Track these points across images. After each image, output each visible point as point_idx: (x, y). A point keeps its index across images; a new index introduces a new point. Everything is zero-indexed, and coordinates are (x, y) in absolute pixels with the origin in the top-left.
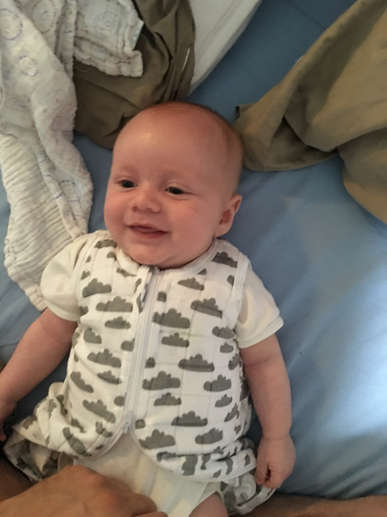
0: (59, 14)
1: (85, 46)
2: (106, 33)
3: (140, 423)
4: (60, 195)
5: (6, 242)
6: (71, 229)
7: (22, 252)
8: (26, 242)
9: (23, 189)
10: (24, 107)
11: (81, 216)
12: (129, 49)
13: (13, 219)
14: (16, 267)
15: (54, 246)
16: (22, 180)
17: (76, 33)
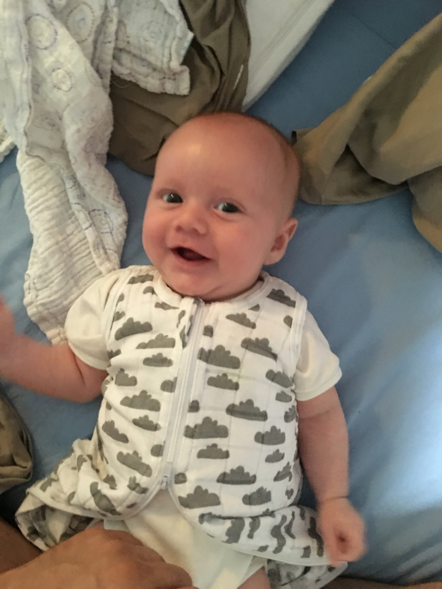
0: (98, 22)
1: (125, 59)
2: (151, 44)
3: (181, 478)
4: (90, 226)
5: (26, 277)
6: (101, 264)
7: (45, 289)
8: (50, 278)
9: (49, 217)
10: (53, 125)
11: (113, 250)
12: (175, 64)
13: (35, 252)
14: (37, 307)
15: (81, 284)
16: (48, 208)
17: (116, 44)
